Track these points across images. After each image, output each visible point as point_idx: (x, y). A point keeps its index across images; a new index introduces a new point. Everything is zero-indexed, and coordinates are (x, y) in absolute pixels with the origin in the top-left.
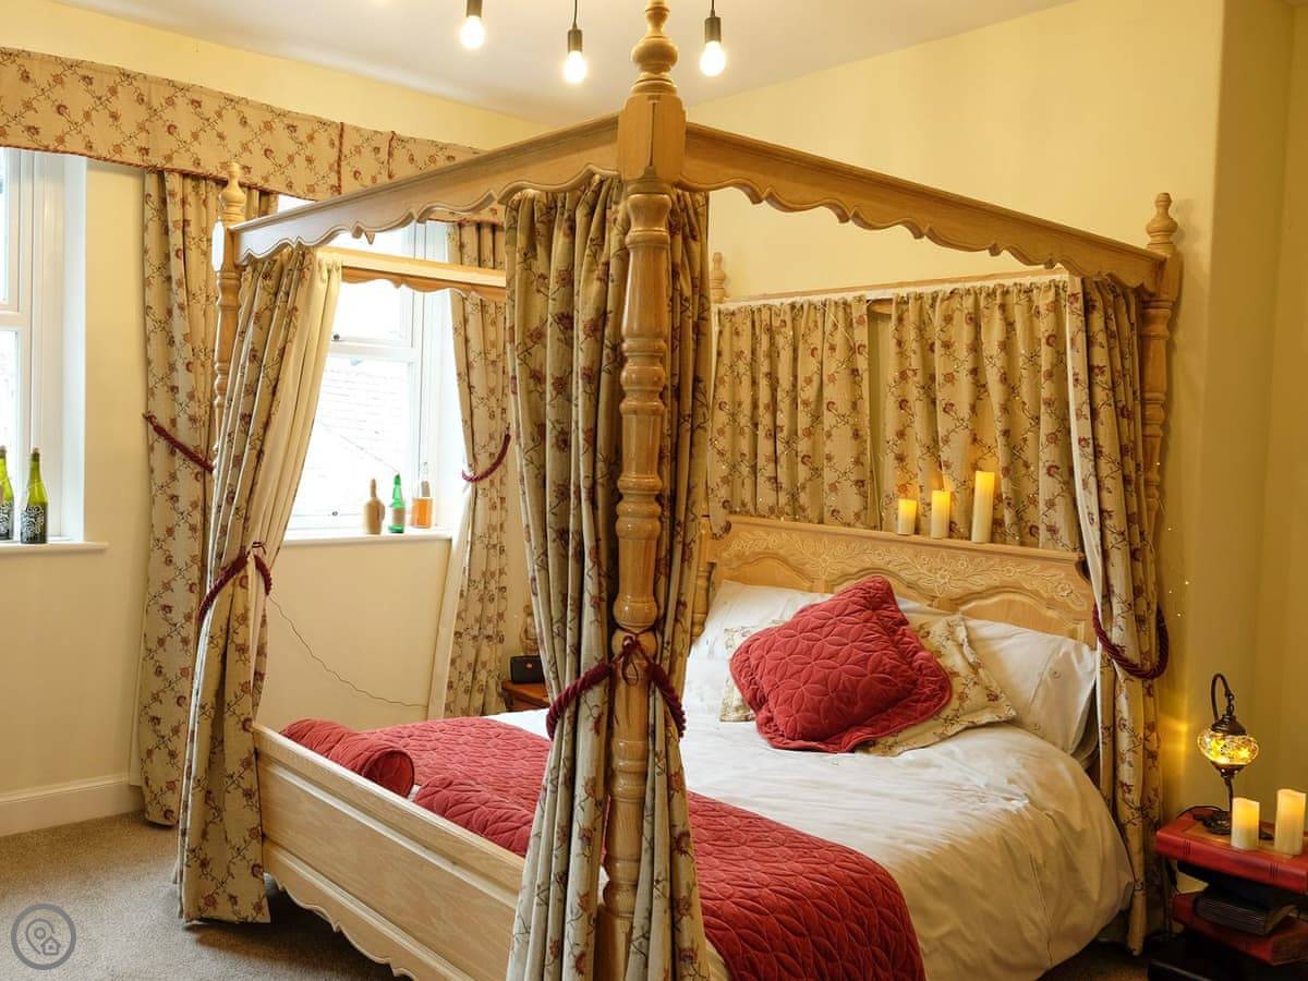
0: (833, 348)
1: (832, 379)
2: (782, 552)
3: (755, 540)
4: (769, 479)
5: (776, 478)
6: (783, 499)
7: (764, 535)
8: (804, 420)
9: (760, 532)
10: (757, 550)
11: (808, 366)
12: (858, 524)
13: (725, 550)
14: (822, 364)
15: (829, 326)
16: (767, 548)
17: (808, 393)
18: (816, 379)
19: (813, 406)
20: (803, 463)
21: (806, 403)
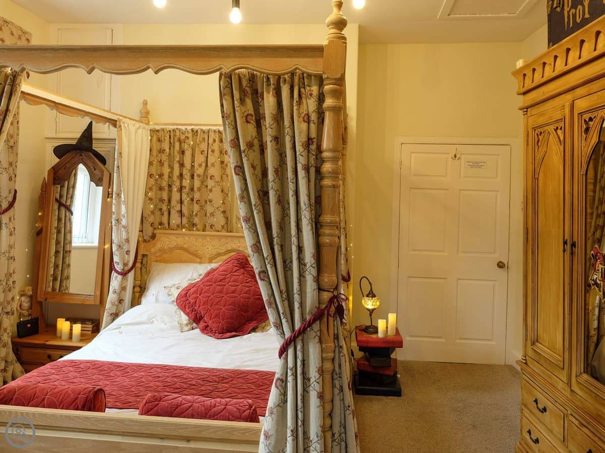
0: (213, 151)
1: (213, 165)
2: (185, 246)
3: (170, 241)
4: (178, 211)
5: (181, 211)
6: (185, 220)
7: (175, 238)
8: (197, 183)
9: (173, 237)
10: (171, 246)
11: (200, 159)
12: (223, 231)
13: (153, 247)
14: (207, 157)
15: (211, 141)
16: (177, 245)
17: (200, 171)
18: (204, 164)
19: (202, 177)
20: (197, 203)
21: (199, 176)
